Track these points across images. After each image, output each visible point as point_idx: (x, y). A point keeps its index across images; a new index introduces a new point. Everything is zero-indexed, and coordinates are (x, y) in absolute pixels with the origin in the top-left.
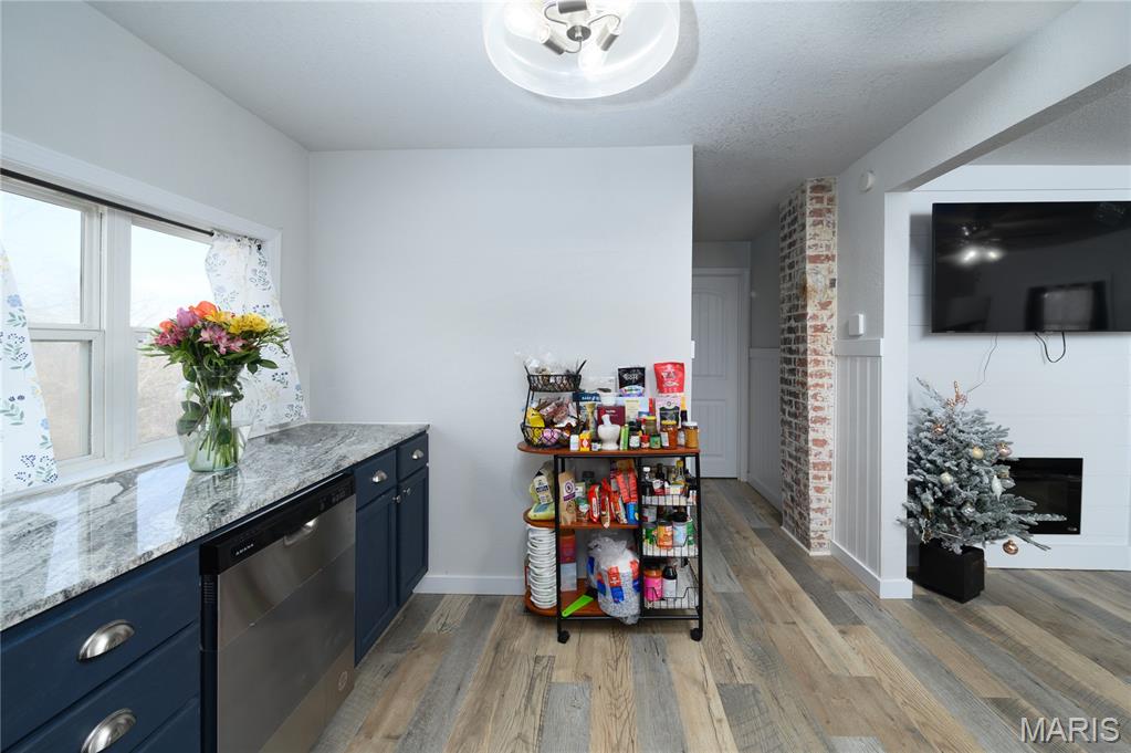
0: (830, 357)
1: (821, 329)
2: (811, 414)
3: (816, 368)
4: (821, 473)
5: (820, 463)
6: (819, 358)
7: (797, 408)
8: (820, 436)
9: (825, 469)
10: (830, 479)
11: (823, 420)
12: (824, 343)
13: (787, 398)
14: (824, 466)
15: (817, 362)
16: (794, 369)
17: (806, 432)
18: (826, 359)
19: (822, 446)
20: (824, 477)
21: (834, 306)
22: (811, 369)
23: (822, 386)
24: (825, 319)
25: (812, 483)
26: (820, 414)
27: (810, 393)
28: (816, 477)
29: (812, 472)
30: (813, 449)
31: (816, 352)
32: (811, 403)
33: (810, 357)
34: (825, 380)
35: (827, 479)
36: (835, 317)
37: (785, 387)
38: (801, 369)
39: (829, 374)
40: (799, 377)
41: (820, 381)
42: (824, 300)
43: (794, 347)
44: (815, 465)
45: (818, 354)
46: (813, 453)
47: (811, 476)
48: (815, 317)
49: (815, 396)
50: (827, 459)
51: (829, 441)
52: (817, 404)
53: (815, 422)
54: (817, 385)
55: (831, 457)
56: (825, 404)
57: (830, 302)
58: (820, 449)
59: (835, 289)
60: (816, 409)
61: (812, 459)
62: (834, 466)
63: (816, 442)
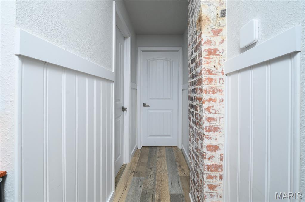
0: (221, 77)
1: (213, 52)
2: (206, 124)
3: (210, 86)
4: (213, 174)
5: (213, 165)
6: (212, 77)
7: (197, 118)
8: (213, 142)
9: (217, 170)
10: (221, 178)
11: (215, 129)
12: (217, 65)
13: (191, 110)
14: (217, 167)
15: (210, 80)
16: (195, 89)
17: (202, 138)
18: (218, 78)
19: (215, 151)
20: (216, 177)
21: (225, 33)
22: (205, 86)
23: (215, 101)
24: (217, 43)
25: (207, 182)
26: (213, 124)
27: (205, 106)
28: (210, 177)
29: (206, 173)
30: (208, 154)
31: (209, 72)
32: (205, 114)
33: (204, 76)
34: (217, 96)
35: (218, 178)
36: (225, 43)
37: (191, 102)
38: (198, 87)
39: (221, 91)
40: (197, 95)
41: (213, 97)
42: (216, 28)
43: (194, 72)
44: (209, 167)
45: (211, 74)
46: (207, 157)
47: (205, 176)
48: (209, 42)
49: (208, 109)
50: (218, 162)
51: (220, 147)
52: (210, 116)
53: (209, 131)
54: (210, 100)
55: (222, 160)
56: (216, 116)
57: (221, 30)
58: (213, 154)
59: (226, 19)
60: (210, 120)
61: (206, 162)
62: (225, 167)
63: (209, 147)
